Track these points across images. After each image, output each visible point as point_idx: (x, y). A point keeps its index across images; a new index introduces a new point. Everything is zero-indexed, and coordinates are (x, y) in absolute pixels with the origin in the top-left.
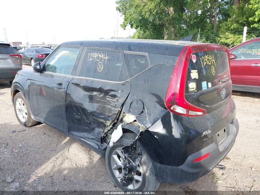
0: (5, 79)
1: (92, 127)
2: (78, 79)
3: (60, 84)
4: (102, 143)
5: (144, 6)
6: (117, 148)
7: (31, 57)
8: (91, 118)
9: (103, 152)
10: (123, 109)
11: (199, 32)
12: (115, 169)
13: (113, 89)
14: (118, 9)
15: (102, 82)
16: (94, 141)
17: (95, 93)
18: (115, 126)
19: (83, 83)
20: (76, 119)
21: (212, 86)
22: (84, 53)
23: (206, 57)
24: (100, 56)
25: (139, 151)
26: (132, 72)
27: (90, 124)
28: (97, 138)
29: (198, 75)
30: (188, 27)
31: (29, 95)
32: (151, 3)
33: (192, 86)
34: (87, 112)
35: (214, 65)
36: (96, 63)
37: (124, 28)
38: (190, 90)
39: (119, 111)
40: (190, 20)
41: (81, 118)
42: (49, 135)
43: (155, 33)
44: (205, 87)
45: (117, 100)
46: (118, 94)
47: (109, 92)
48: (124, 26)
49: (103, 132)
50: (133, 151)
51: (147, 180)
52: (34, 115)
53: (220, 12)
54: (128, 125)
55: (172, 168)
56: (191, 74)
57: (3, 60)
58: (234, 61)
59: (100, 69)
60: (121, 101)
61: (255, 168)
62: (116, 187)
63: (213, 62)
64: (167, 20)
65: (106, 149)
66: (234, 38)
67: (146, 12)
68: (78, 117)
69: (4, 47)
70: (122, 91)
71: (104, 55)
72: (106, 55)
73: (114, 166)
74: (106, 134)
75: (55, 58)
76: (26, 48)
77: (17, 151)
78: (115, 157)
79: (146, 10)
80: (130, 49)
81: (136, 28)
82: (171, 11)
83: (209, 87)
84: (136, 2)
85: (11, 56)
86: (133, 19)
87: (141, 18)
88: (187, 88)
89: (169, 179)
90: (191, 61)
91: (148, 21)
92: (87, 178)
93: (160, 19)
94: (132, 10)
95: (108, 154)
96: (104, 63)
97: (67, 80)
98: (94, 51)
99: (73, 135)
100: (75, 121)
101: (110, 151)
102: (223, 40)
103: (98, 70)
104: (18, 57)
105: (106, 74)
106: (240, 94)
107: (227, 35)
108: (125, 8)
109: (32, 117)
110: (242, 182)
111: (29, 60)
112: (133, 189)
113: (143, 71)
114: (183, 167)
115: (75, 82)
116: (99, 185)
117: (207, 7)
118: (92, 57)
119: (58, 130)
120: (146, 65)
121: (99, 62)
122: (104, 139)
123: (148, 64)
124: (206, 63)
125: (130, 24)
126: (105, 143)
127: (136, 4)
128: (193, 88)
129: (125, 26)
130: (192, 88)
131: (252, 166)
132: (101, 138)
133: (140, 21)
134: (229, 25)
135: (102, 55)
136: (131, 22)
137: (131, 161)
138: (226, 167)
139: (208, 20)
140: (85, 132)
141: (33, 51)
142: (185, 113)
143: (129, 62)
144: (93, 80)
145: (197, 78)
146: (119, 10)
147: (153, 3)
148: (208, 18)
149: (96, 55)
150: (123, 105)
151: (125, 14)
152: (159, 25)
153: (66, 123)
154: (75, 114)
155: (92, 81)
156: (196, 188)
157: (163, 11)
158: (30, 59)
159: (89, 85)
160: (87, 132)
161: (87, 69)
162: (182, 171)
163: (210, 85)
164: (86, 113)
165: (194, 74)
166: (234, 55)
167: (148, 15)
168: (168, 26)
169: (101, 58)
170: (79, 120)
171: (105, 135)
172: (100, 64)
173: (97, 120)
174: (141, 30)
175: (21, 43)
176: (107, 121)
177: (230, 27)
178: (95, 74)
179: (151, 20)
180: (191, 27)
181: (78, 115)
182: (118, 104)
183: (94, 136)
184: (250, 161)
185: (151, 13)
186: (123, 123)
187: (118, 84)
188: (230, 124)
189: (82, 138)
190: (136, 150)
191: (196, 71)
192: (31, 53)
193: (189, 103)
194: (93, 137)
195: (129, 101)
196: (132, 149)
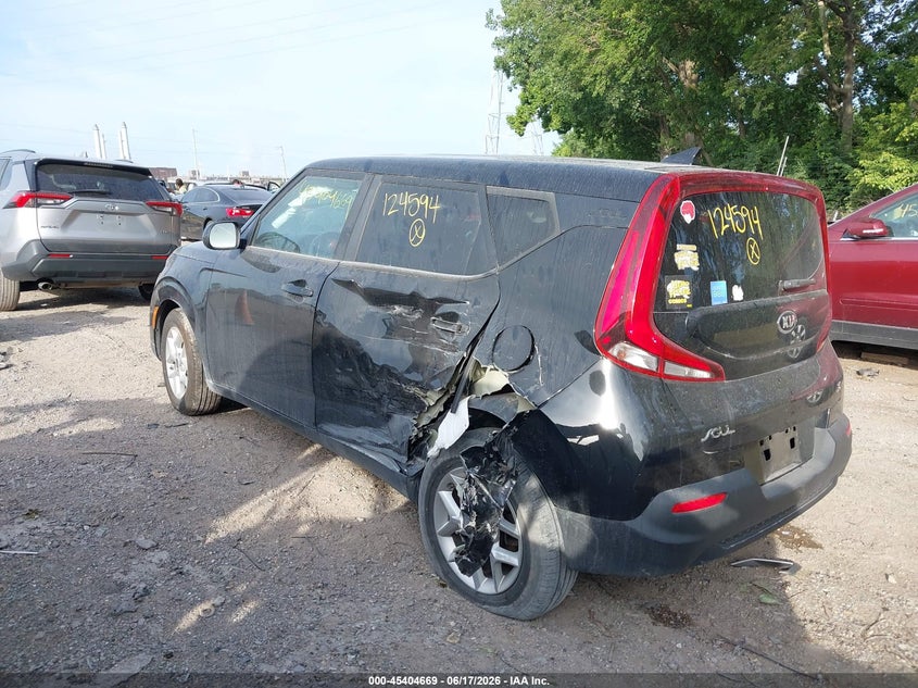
0: (128, 275)
1: (385, 410)
2: (352, 269)
3: (300, 283)
4: (410, 458)
5: (592, 55)
6: (451, 468)
7: (205, 215)
8: (383, 386)
9: (411, 484)
10: (474, 353)
11: (782, 149)
12: (445, 533)
13: (451, 296)
14: (501, 65)
15: (420, 276)
16: (390, 452)
17: (398, 309)
18: (450, 405)
19: (365, 279)
20: (340, 387)
21: (746, 297)
22: (374, 193)
23: (732, 209)
24: (419, 202)
25: (510, 465)
26: (506, 249)
27: (378, 400)
28: (396, 443)
29: (700, 260)
30: (745, 129)
31: (204, 316)
32: (616, 47)
33: (678, 291)
34: (374, 364)
35: (756, 236)
36: (407, 222)
37: (519, 128)
38: (670, 302)
39: (464, 358)
40: (751, 105)
41: (353, 383)
42: (254, 442)
43: (628, 148)
44: (721, 299)
45: (460, 328)
46: (463, 311)
47: (437, 307)
48: (519, 124)
49: (416, 426)
50: (493, 463)
51: (532, 560)
52: (216, 377)
53: (867, 79)
54: (486, 400)
55: (606, 525)
56: (676, 254)
57: (125, 217)
58: (879, 243)
59: (417, 240)
60: (470, 331)
61: (898, 578)
62: (444, 586)
63: (755, 226)
64: (672, 106)
65: (419, 475)
66: (911, 172)
67: (596, 76)
68: (344, 380)
69: (130, 178)
70: (476, 303)
71: (429, 199)
72: (435, 198)
73: (442, 525)
74: (425, 430)
75: (287, 207)
76: (191, 187)
77: (162, 475)
78: (446, 496)
79: (598, 71)
80: (504, 182)
81: (562, 131)
82: (689, 72)
83: (735, 299)
84: (564, 42)
85: (151, 205)
86: (551, 99)
87: (579, 95)
88: (663, 294)
89: (596, 556)
90: (678, 217)
91: (603, 107)
92: (361, 559)
93: (647, 100)
94: (550, 69)
95: (426, 486)
96: (428, 222)
97: (320, 272)
98: (403, 187)
99: (326, 433)
100: (338, 392)
101: (432, 477)
102: (870, 179)
103: (411, 241)
104: (170, 209)
105: (433, 254)
106: (905, 360)
107: (884, 162)
108: (526, 61)
109: (210, 383)
110: (845, 608)
111: (199, 225)
112: (494, 592)
113: (539, 244)
114: (639, 524)
115: (342, 275)
116: (394, 577)
117: (818, 62)
118: (397, 206)
119: (285, 420)
120: (547, 227)
121: (416, 217)
122: (417, 447)
123: (553, 225)
124: (727, 226)
125: (540, 116)
126: (419, 459)
127: (563, 48)
128: (681, 297)
129: (525, 124)
130: (677, 297)
131: (888, 571)
132: (410, 441)
133: (576, 107)
134: (895, 128)
135: (424, 199)
136: (545, 109)
137: (485, 490)
138: (800, 567)
139: (823, 106)
140: (365, 425)
141: (213, 198)
142: (654, 368)
143: (499, 218)
144: (395, 271)
145: (695, 268)
146: (507, 70)
147: (622, 47)
148: (823, 100)
149: (406, 199)
150: (474, 342)
151: (523, 83)
152: (643, 121)
153: (309, 398)
154: (339, 371)
155: (392, 275)
156: (689, 612)
157: (659, 73)
158: (203, 223)
159: (382, 285)
160: (370, 426)
161: (379, 240)
162: (635, 535)
163: (738, 293)
164: (370, 366)
165: (686, 257)
166: (881, 224)
167: (604, 88)
168: (674, 126)
169: (422, 207)
170: (350, 390)
171: (421, 435)
172: (419, 224)
173: (401, 390)
174: (579, 137)
175: (173, 172)
176: (429, 393)
177: (897, 133)
178: (404, 255)
179: (616, 105)
180: (758, 130)
181: (348, 374)
182: (460, 340)
183: (389, 436)
184: (887, 557)
185: (615, 79)
186: (474, 396)
187: (466, 281)
188: (816, 429)
189: (354, 442)
190: (500, 460)
191: (694, 248)
192: (207, 204)
193: (664, 338)
194: (387, 442)
195: (491, 331)
196: (489, 458)
